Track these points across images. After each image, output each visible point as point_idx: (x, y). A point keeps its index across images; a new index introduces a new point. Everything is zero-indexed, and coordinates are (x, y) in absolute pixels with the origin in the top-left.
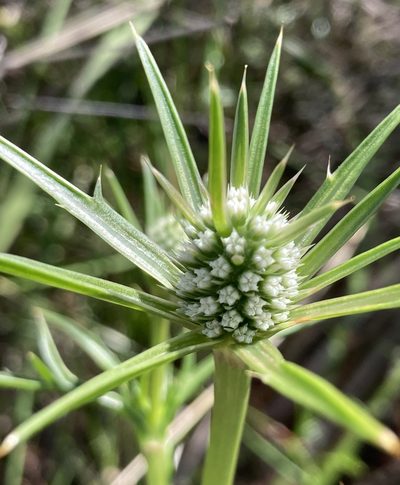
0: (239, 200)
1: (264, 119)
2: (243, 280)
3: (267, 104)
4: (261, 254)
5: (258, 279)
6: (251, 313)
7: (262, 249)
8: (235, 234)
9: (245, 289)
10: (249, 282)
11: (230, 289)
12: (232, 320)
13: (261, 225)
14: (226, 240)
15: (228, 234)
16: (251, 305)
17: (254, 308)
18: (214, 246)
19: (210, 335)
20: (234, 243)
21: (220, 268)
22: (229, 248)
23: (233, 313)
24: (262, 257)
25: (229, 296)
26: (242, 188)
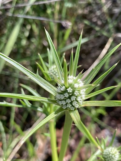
0: (71, 79)
1: (77, 53)
2: (72, 98)
3: (78, 50)
4: (76, 92)
5: (75, 98)
6: (73, 105)
7: (76, 91)
8: (70, 88)
9: (72, 100)
10: (73, 98)
11: (69, 100)
12: (69, 106)
13: (76, 86)
14: (68, 89)
15: (68, 88)
16: (74, 103)
17: (75, 103)
18: (65, 90)
19: (64, 108)
20: (70, 90)
21: (67, 95)
22: (69, 91)
23: (69, 104)
24: (76, 93)
25: (69, 101)
26: (72, 76)
